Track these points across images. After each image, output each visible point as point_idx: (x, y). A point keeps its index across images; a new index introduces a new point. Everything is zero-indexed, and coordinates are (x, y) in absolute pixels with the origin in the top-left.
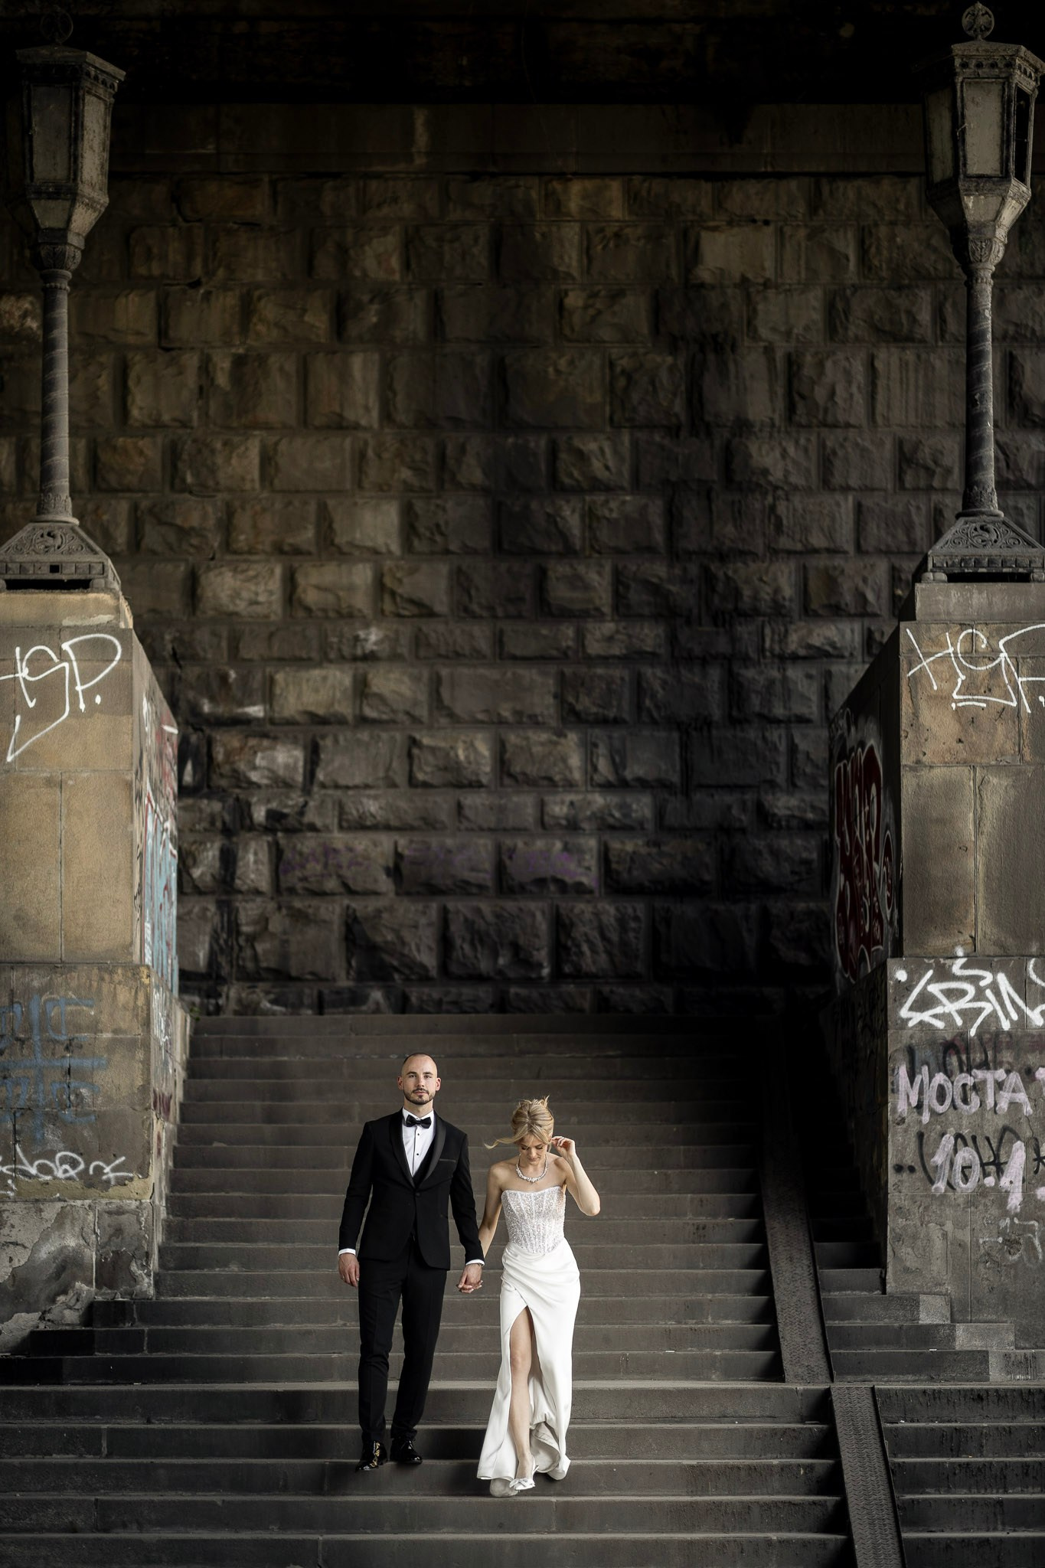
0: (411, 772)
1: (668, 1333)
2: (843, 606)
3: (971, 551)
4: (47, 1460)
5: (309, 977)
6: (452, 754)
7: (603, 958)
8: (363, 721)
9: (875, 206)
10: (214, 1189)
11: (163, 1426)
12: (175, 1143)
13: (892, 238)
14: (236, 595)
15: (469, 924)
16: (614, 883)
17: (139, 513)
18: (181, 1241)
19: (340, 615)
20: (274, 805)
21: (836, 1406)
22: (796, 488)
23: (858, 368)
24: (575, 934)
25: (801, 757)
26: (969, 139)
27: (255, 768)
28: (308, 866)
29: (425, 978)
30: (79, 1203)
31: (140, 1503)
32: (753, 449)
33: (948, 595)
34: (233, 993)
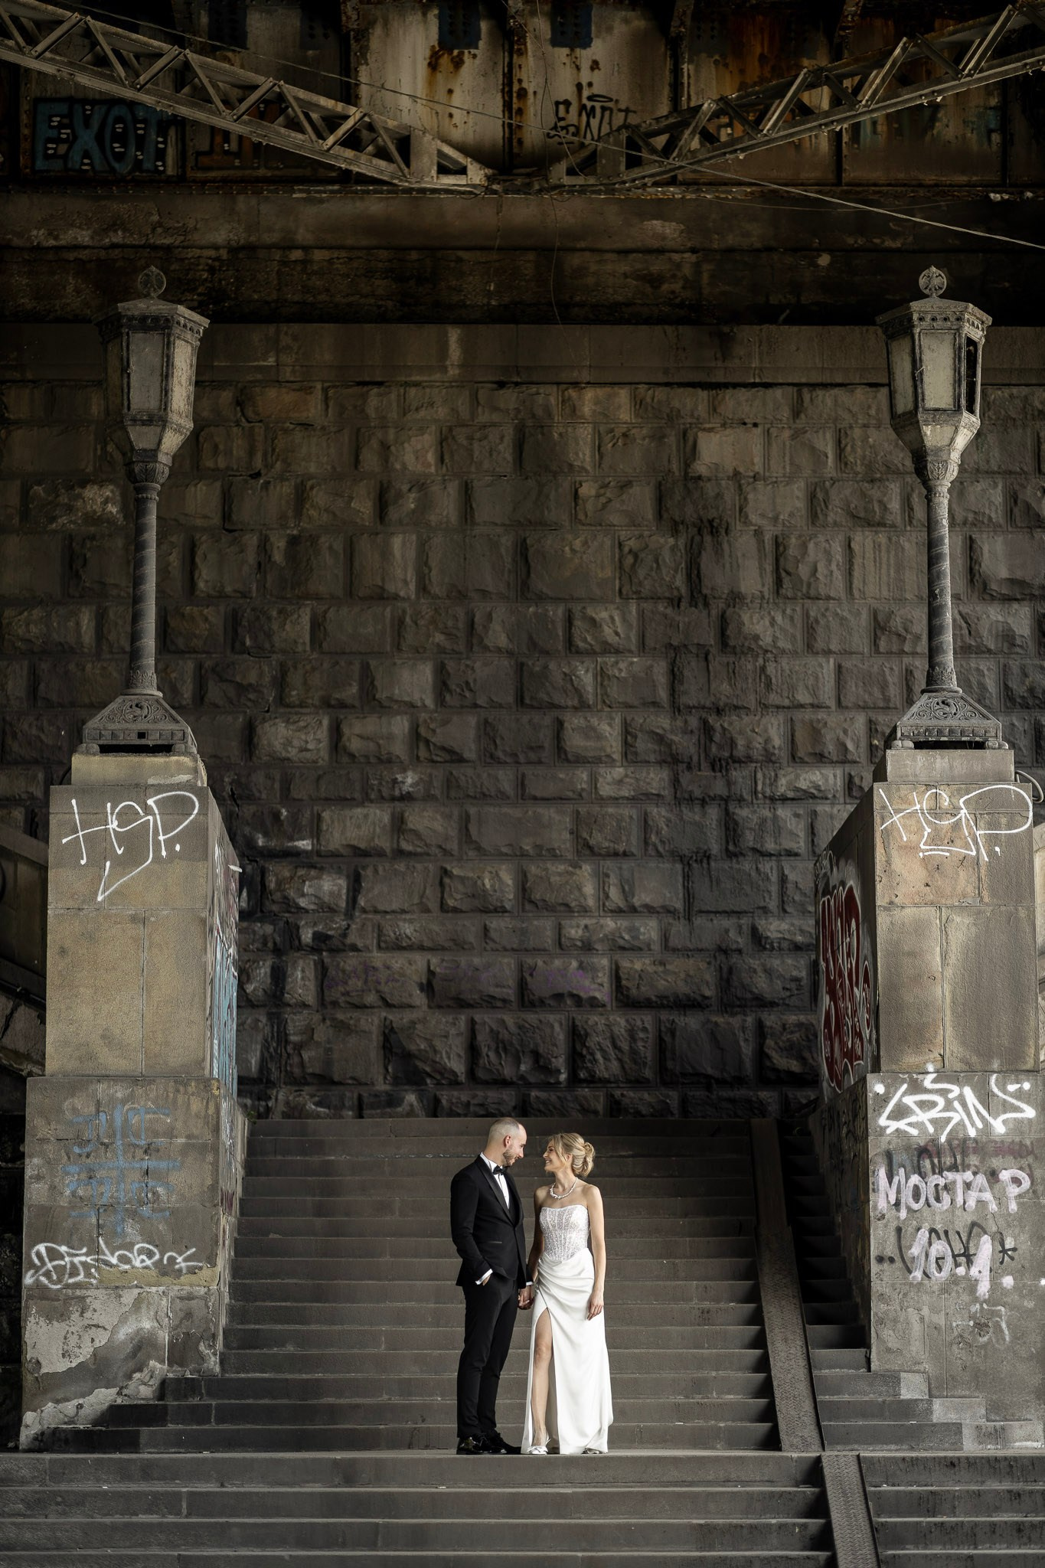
0: (442, 898)
1: (678, 1406)
2: (826, 754)
3: (934, 722)
4: (134, 1519)
5: (350, 1082)
6: (479, 882)
7: (615, 1065)
8: (400, 853)
9: (850, 411)
10: (273, 1276)
11: (235, 1489)
12: (236, 1235)
13: (865, 439)
14: (288, 743)
15: (494, 1034)
16: (625, 999)
17: (203, 671)
18: (242, 1323)
19: (380, 760)
20: (320, 928)
21: (827, 1471)
22: (783, 652)
23: (837, 549)
24: (590, 1043)
25: (790, 886)
26: (926, 379)
27: (303, 895)
28: (350, 982)
29: (454, 1083)
30: (154, 1289)
31: (217, 1558)
32: (745, 618)
33: (914, 760)
34: (281, 1096)
